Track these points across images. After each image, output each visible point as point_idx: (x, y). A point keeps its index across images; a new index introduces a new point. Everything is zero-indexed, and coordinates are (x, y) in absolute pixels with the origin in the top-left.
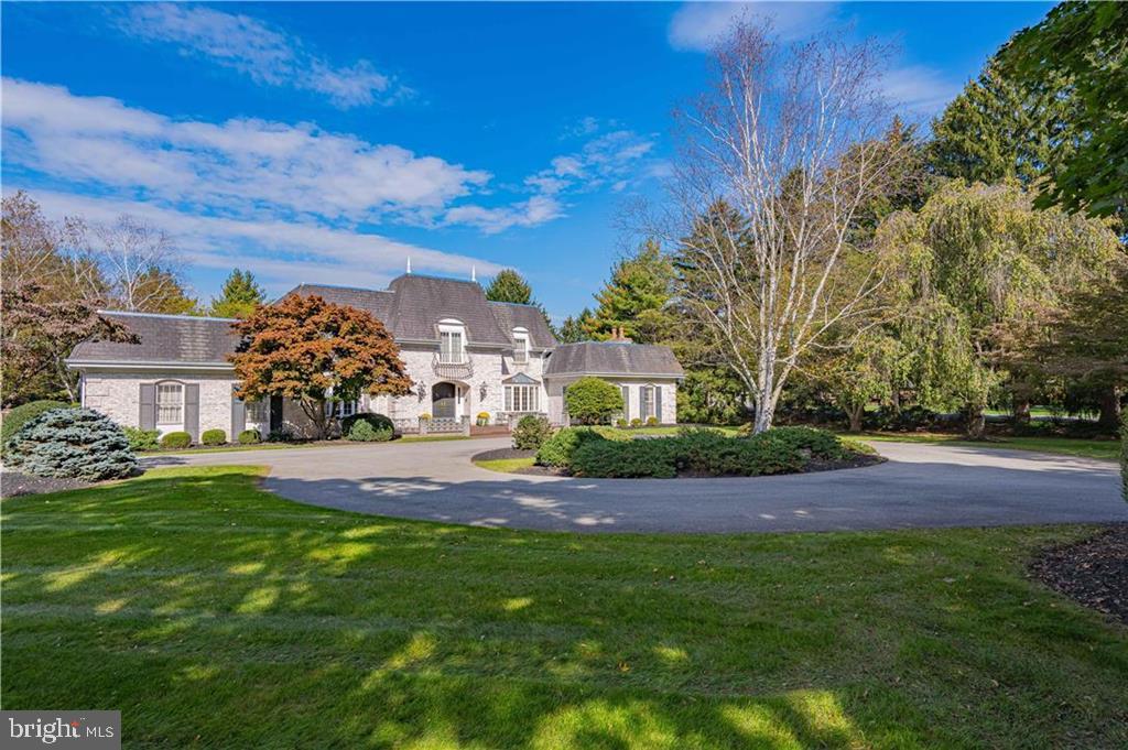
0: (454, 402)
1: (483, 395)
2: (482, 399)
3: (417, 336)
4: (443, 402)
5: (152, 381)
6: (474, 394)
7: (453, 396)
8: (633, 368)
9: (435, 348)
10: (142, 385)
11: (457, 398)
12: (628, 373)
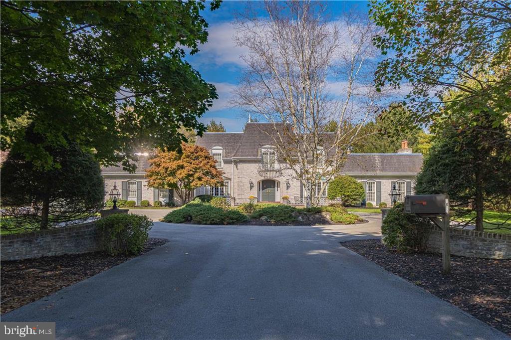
0: (275, 190)
1: (288, 187)
2: (287, 189)
3: (247, 156)
4: (269, 190)
5: (126, 180)
6: (283, 186)
7: (274, 187)
8: (383, 170)
9: (260, 161)
10: (122, 182)
11: (276, 188)
12: (379, 173)
